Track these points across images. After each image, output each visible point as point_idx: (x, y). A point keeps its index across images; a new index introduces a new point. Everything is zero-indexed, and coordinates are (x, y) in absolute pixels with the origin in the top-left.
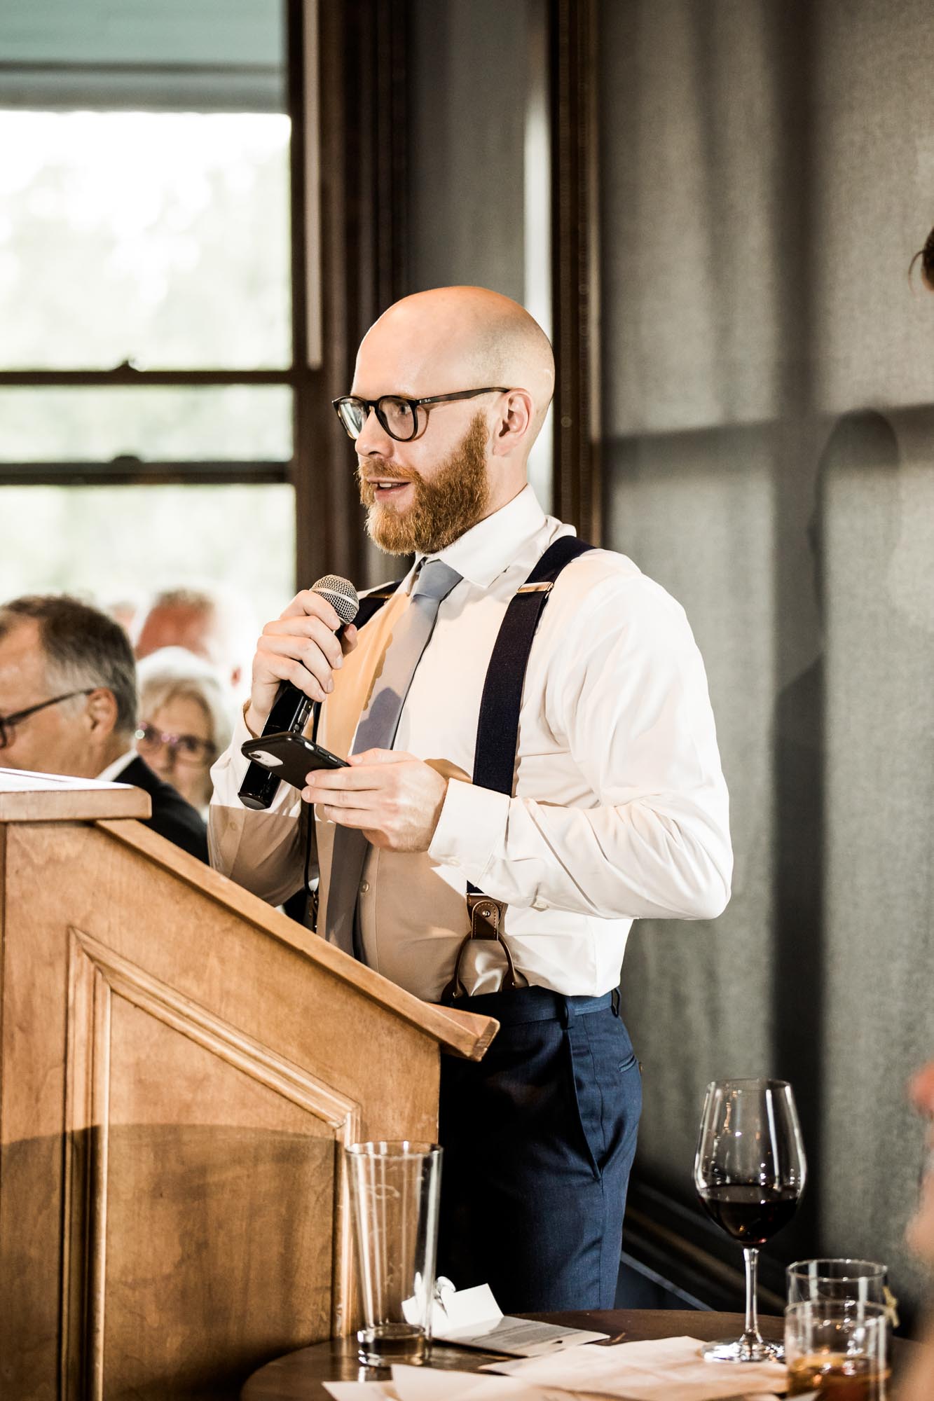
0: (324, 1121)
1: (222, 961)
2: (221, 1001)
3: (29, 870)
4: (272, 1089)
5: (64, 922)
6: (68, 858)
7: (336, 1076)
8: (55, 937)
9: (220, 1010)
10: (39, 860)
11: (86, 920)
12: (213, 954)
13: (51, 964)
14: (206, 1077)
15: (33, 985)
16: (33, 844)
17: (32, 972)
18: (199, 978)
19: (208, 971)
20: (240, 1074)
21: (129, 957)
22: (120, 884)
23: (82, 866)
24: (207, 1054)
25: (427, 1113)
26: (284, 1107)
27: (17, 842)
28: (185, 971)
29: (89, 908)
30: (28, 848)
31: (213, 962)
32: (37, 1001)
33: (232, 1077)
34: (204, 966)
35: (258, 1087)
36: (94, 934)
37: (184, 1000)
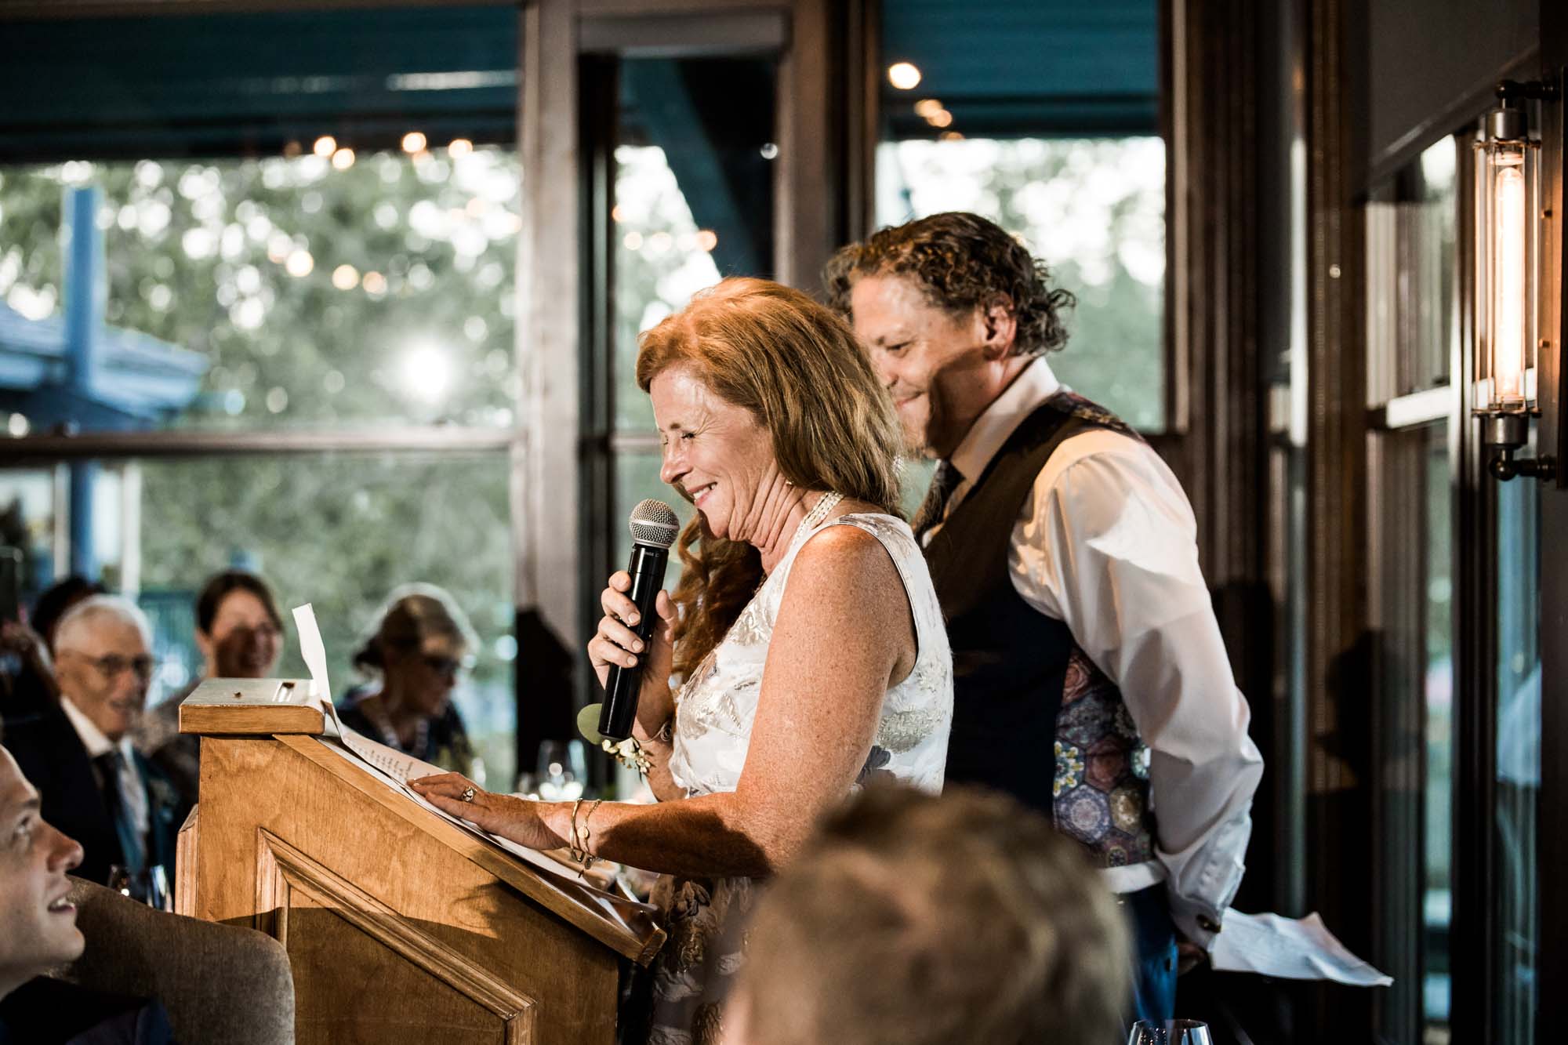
0: (495, 1014)
1: (404, 864)
2: (403, 900)
3: (222, 775)
4: (442, 981)
5: (254, 822)
6: (258, 768)
7: (515, 974)
8: (246, 836)
9: (402, 907)
10: (234, 768)
11: (275, 821)
12: (395, 858)
13: (242, 860)
14: (380, 967)
15: (225, 876)
16: (226, 754)
17: (224, 864)
18: (382, 879)
19: (390, 873)
20: (413, 967)
21: (316, 857)
22: (307, 791)
23: (271, 774)
24: (380, 948)
25: (605, 1013)
26: (455, 998)
27: (210, 750)
28: (368, 872)
29: (278, 812)
30: (220, 755)
31: (395, 864)
32: (228, 892)
33: (403, 969)
34: (387, 869)
35: (430, 979)
36: (280, 834)
37: (366, 897)
